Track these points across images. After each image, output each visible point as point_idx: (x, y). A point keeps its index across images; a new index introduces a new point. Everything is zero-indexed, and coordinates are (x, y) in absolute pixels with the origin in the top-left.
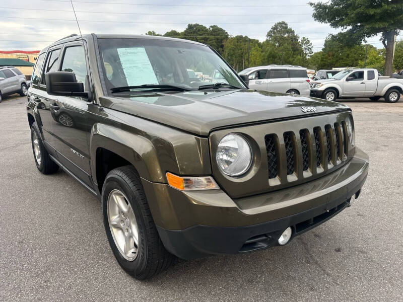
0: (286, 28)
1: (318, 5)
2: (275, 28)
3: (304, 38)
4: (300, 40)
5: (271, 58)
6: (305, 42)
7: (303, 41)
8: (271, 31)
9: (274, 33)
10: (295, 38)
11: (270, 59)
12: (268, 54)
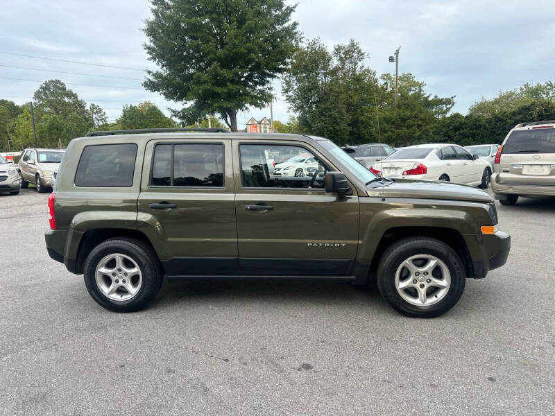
0: (65, 89)
1: (156, 74)
2: (46, 88)
3: (93, 105)
4: (88, 107)
5: (55, 131)
6: (95, 111)
7: (92, 109)
8: (39, 92)
9: (45, 94)
10: (80, 105)
11: (52, 132)
12: (47, 124)
